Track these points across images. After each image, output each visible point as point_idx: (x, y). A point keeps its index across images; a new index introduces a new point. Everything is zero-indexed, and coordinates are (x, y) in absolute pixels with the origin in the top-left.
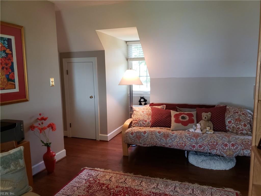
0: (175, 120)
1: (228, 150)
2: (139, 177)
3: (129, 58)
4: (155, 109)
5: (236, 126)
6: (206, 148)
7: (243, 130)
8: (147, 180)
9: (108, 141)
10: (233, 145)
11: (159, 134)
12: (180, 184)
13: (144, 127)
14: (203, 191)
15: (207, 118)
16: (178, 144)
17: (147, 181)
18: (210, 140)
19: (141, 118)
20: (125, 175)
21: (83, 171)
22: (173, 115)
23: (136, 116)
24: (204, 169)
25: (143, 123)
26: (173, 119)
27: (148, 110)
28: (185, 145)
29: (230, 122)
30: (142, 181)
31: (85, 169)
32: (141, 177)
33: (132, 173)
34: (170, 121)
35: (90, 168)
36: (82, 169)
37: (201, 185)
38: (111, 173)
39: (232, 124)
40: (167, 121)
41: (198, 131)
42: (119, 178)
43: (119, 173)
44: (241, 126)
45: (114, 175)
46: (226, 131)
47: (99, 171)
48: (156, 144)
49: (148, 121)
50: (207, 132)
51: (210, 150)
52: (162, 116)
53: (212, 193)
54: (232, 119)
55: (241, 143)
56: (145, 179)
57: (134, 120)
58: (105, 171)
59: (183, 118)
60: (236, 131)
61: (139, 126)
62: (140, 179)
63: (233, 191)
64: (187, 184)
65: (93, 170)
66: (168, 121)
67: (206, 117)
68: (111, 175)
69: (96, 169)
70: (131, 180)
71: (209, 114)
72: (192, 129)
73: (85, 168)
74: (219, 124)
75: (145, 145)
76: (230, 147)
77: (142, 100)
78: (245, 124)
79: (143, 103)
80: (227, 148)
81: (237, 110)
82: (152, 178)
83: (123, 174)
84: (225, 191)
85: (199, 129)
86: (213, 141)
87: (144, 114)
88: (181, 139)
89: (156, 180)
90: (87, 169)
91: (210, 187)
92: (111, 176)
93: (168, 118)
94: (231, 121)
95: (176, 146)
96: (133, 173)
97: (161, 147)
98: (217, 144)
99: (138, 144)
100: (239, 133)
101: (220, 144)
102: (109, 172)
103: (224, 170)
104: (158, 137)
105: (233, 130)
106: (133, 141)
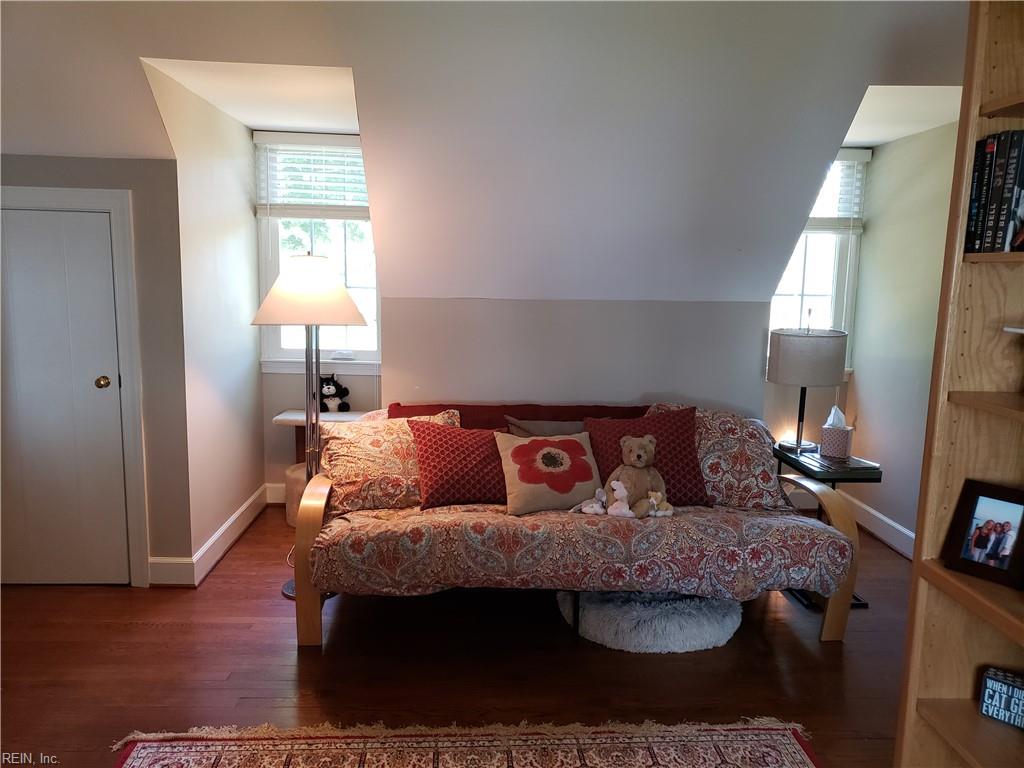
0: (519, 471)
1: (740, 575)
2: (416, 736)
3: (264, 202)
4: (428, 429)
5: (739, 481)
6: (665, 574)
7: (761, 496)
8: (458, 744)
9: (196, 584)
10: (755, 555)
11: (479, 537)
12: (593, 736)
13: (391, 512)
14: (686, 750)
15: (644, 457)
16: (556, 572)
17: (460, 749)
18: (676, 541)
19: (375, 472)
20: (348, 737)
21: (126, 758)
22: (510, 452)
23: (348, 461)
24: (645, 654)
25: (387, 495)
26: (510, 468)
27: (395, 436)
28: (586, 572)
29: (715, 468)
30: (437, 754)
31: (134, 742)
32: (423, 733)
33: (376, 721)
34: (497, 475)
35: (161, 736)
36: (115, 748)
37: (669, 725)
38: (277, 742)
39: (724, 474)
40: (487, 478)
41: (620, 509)
42: (328, 759)
43: (318, 734)
44: (753, 479)
45: (296, 747)
46: (709, 503)
47: (211, 740)
48: (467, 581)
49: (406, 482)
50: (652, 513)
51: (677, 580)
52: (464, 459)
53: (716, 747)
54: (720, 457)
55: (780, 544)
56: (445, 739)
57: (343, 482)
58: (246, 736)
59: (550, 460)
60: (740, 498)
61: (367, 506)
62: (423, 745)
63: (781, 725)
64: (619, 728)
65: (181, 743)
66: (493, 478)
67: (642, 453)
68: (283, 747)
69: (194, 732)
70: (385, 755)
71: (648, 442)
72: (594, 505)
73: (130, 737)
74: (684, 477)
75: (414, 588)
76: (745, 563)
77: (329, 390)
78: (764, 471)
79: (333, 403)
80: (735, 568)
81: (729, 422)
82: (474, 731)
83: (339, 733)
84: (757, 732)
85: (622, 501)
86: (686, 545)
87: (381, 452)
88: (567, 549)
89: (491, 735)
90: (142, 741)
91: (705, 726)
92: (285, 756)
93: (489, 464)
94: (718, 463)
95: (550, 579)
96: (382, 722)
97: (485, 588)
98: (702, 556)
99: (385, 590)
100: (750, 505)
101: (711, 554)
102: (267, 737)
103: (710, 647)
104: (476, 550)
105: (728, 496)
106: (360, 577)
